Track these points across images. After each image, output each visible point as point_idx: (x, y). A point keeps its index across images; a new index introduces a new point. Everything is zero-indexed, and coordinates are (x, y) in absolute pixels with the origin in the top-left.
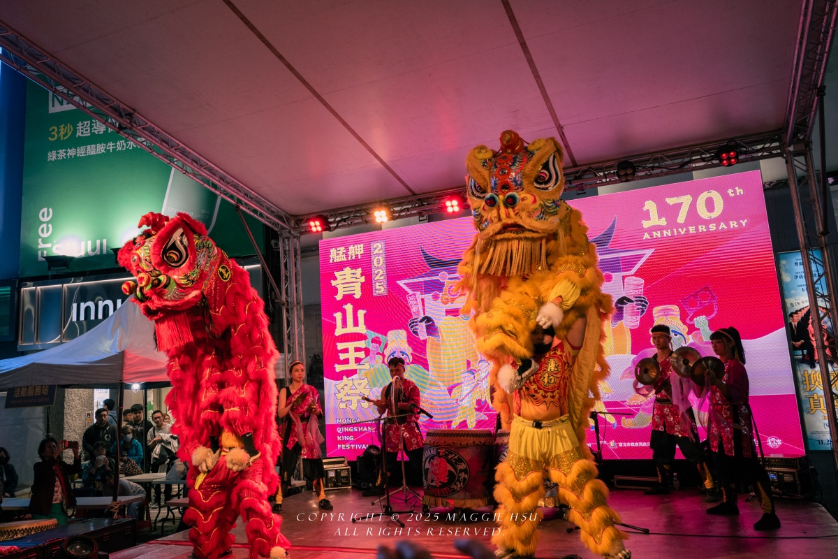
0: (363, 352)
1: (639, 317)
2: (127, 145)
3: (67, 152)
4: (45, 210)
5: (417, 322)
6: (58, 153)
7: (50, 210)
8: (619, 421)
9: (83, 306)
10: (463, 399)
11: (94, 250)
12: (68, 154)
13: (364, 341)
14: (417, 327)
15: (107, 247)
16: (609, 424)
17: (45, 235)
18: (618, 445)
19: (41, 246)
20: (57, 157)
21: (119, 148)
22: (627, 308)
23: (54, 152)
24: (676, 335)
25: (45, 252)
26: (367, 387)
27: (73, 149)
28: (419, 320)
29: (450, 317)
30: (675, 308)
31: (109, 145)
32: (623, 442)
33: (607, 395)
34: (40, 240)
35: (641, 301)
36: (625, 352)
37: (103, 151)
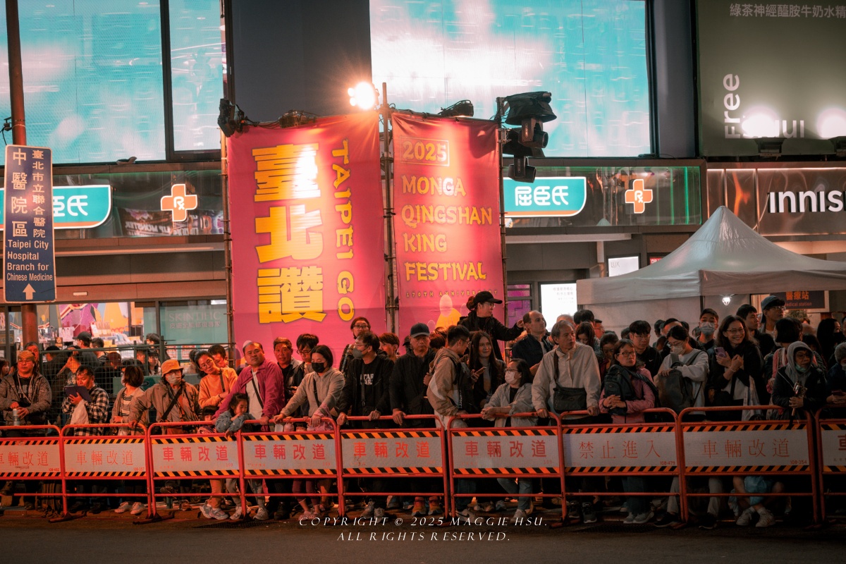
2: (825, 12)
3: (754, 9)
4: (730, 76)
6: (742, 8)
7: (737, 77)
9: (782, 196)
11: (790, 131)
12: (756, 11)
15: (806, 130)
17: (732, 108)
19: (729, 120)
20: (742, 13)
21: (816, 15)
23: (738, 6)
25: (733, 128)
27: (761, 6)
31: (803, 8)
34: (726, 113)
37: (797, 14)
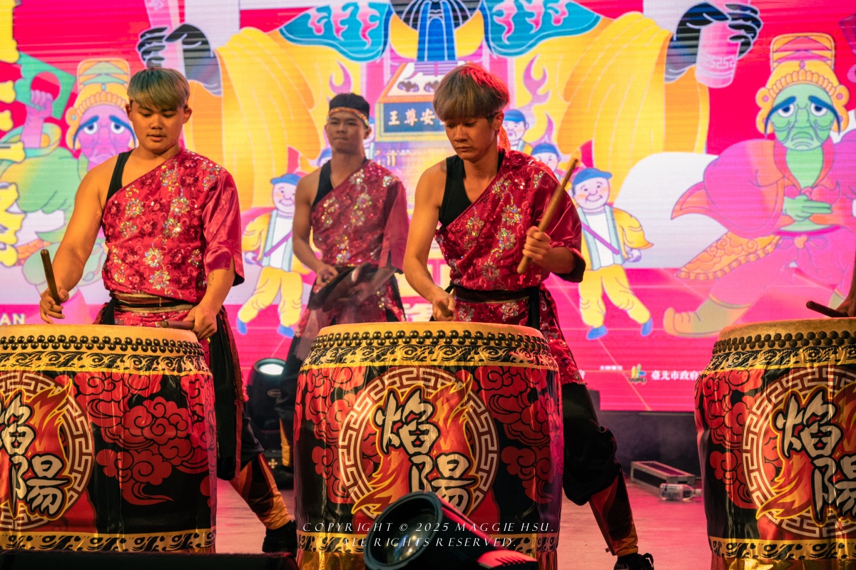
0: (7, 114)
1: (736, 58)
5: (160, 38)
8: (657, 317)
10: (274, 248)
13: (9, 84)
14: (160, 54)
16: (635, 324)
18: (649, 376)
22: (709, 33)
24: (818, 109)
26: (15, 208)
28: (166, 33)
29: (252, 32)
30: (826, 40)
32: (661, 368)
33: (636, 253)
35: (746, 18)
36: (690, 149)
